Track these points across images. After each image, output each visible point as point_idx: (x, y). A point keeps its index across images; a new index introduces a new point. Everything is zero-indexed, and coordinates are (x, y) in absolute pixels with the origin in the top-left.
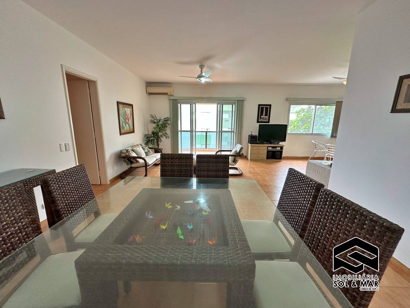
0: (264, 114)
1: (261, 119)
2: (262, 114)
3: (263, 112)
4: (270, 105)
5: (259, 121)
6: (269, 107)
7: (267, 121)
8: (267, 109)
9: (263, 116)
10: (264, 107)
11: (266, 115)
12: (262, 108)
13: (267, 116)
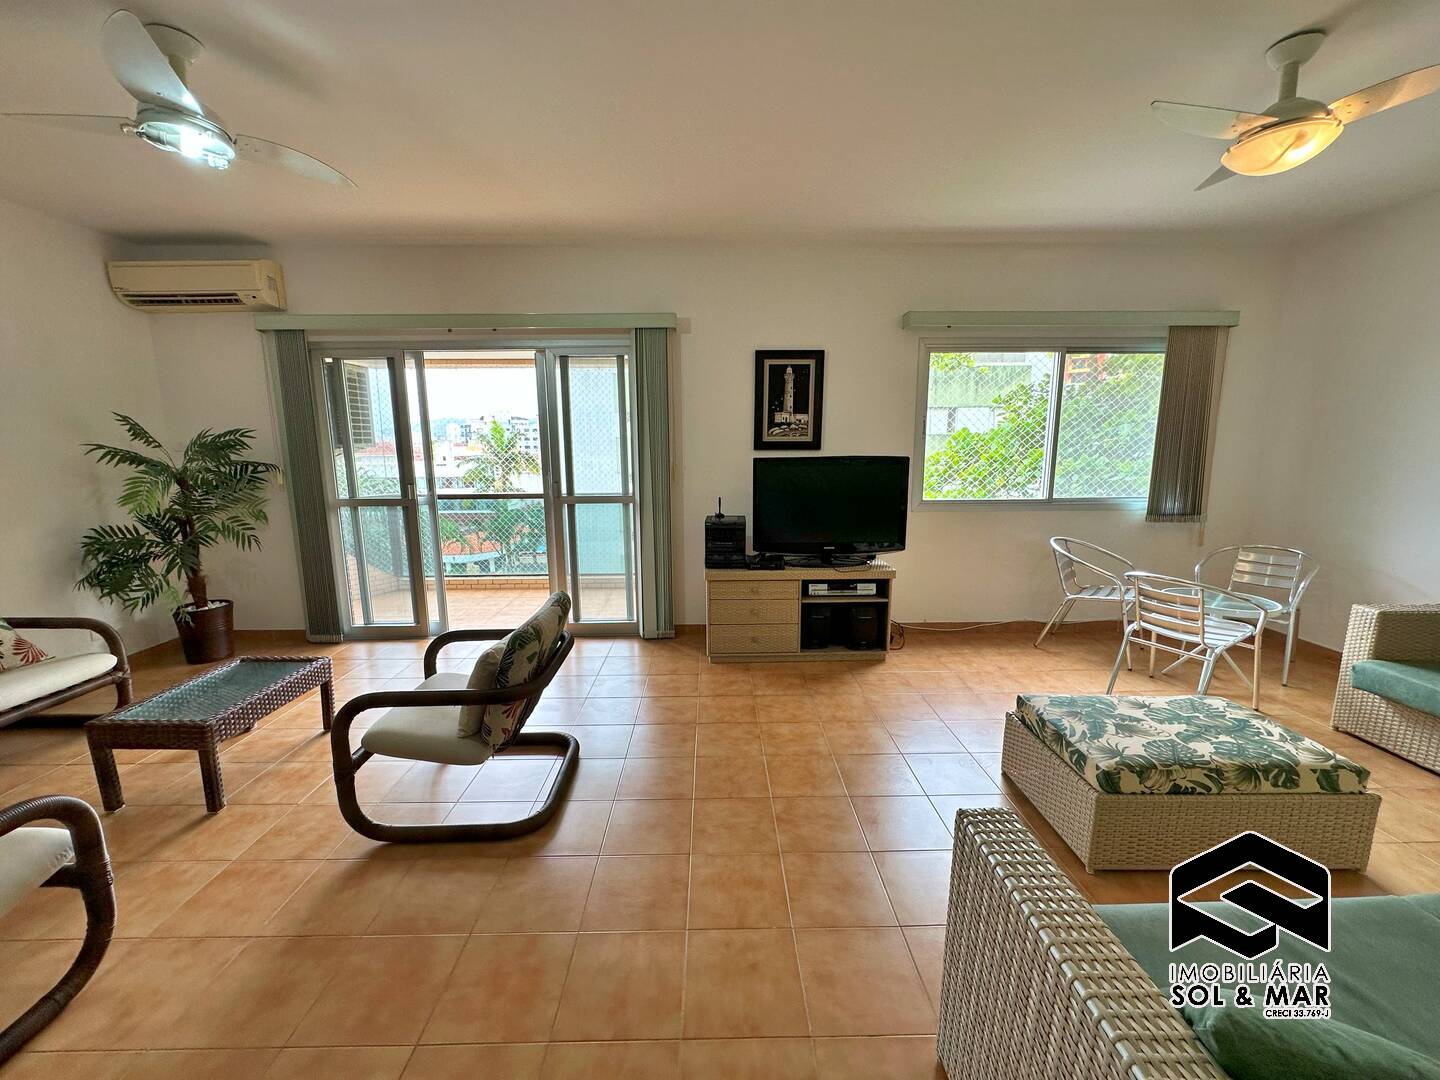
0: (789, 401)
1: (777, 430)
2: (777, 404)
3: (782, 392)
4: (819, 356)
5: (766, 438)
6: (812, 363)
7: (809, 438)
8: (801, 373)
9: (785, 415)
10: (787, 366)
11: (800, 407)
12: (778, 373)
13: (805, 411)
